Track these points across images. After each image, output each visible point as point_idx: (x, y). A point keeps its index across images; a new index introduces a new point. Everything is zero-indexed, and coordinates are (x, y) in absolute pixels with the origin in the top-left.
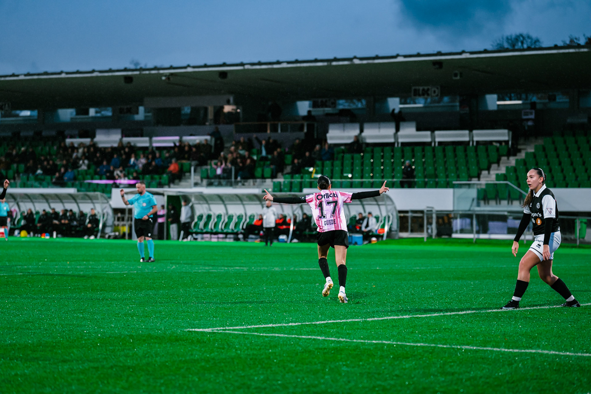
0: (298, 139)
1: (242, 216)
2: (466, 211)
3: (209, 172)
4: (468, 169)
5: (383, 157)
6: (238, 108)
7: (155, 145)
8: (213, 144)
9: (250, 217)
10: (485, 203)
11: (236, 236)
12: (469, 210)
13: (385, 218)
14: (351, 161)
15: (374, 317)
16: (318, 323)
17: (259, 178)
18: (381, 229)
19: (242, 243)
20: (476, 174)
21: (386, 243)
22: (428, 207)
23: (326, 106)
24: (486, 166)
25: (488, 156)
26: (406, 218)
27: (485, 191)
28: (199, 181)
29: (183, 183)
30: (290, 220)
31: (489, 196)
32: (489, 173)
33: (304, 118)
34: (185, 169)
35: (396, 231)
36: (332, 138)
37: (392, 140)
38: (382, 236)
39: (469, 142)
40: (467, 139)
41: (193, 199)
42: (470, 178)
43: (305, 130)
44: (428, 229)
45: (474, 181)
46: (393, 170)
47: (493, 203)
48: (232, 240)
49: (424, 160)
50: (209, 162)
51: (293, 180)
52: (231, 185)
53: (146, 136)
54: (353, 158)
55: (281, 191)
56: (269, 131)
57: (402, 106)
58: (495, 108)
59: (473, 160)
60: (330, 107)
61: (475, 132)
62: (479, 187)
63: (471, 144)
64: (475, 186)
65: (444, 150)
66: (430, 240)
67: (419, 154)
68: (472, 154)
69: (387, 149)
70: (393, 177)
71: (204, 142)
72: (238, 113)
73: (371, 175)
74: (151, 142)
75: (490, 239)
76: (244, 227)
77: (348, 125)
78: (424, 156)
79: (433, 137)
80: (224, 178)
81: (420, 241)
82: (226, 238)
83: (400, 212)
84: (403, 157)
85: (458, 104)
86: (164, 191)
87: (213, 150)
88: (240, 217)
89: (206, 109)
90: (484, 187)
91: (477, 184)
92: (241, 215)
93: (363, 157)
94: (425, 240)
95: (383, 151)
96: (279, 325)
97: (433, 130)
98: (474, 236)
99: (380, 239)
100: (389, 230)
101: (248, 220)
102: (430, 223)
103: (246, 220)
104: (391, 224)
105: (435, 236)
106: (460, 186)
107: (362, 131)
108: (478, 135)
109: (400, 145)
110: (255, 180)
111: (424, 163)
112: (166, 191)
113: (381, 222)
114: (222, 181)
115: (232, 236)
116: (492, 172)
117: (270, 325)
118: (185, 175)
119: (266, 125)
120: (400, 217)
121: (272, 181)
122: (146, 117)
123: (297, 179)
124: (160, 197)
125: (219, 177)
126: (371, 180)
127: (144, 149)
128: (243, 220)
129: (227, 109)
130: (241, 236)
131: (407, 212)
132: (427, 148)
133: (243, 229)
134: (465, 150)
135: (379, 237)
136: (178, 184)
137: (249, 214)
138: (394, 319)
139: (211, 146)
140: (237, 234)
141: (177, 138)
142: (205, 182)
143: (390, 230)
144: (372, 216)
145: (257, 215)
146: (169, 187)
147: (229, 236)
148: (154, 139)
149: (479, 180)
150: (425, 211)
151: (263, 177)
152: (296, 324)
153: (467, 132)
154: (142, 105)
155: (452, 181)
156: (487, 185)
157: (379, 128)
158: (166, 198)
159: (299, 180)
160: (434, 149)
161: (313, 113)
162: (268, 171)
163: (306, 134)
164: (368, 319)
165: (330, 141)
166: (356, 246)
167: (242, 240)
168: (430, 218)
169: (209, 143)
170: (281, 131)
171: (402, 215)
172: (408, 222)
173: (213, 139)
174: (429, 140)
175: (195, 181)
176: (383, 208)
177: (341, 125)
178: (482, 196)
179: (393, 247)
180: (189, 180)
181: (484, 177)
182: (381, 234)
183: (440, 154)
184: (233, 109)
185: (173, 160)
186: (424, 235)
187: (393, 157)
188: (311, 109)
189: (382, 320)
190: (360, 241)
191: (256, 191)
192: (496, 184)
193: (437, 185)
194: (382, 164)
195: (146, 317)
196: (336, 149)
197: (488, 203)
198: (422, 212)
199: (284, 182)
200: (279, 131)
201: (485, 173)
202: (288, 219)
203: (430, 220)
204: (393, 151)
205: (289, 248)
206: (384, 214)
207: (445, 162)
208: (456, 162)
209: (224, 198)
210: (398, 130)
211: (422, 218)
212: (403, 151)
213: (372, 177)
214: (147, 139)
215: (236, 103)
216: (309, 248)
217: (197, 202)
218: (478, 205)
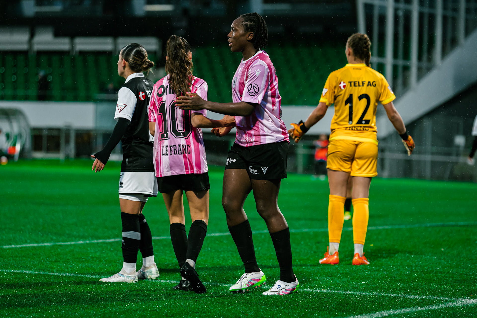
13: (16, 136)
18: (12, 148)
21: (18, 164)
26: (41, 137)
35: (29, 150)
37: (26, 47)
38: (14, 157)
39: (114, 51)
46: (27, 81)
57: (37, 9)
58: (143, 14)
66: (67, 161)
79: (72, 44)
83: (34, 129)
84: (37, 67)
94: (62, 161)
95: (15, 60)
102: (68, 142)
104: (24, 143)
105: (74, 157)
113: (12, 139)
120: (34, 136)
126: (2, 92)
131: (41, 129)
132: (65, 58)
143: (23, 149)
144: (1, 132)
150: (62, 129)
153: (110, 40)
155: (93, 96)
157: (12, 33)
168: (67, 137)
171: (36, 133)
172: (42, 141)
174: (67, 48)
176: (15, 125)
179: (26, 168)
182: (12, 154)
186: (61, 156)
187: (27, 66)
193: (76, 99)
198: (59, 130)
203: (68, 139)
204: (26, 60)
206: (16, 131)
207: (86, 73)
210: (32, 35)
211: (59, 137)
212: (38, 60)
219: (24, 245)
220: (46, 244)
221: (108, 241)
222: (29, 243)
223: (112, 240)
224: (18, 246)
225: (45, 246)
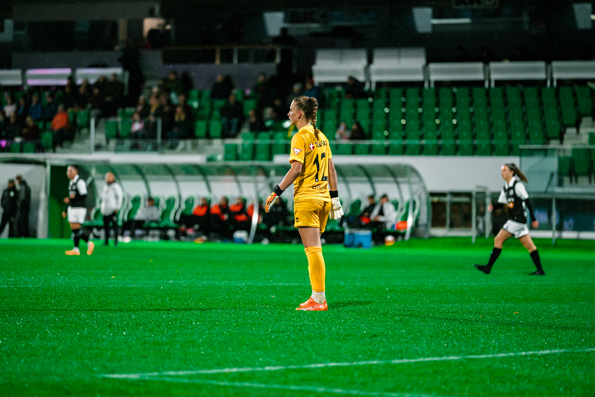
0: (263, 74)
1: (174, 200)
2: (540, 193)
3: (120, 126)
4: (544, 125)
5: (404, 105)
6: (167, 23)
7: (31, 82)
8: (126, 81)
9: (187, 202)
10: (571, 181)
11: (163, 233)
12: (546, 192)
13: (408, 205)
14: (352, 110)
15: (402, 358)
16: (313, 366)
17: (201, 138)
18: (401, 222)
19: (173, 244)
20: (557, 134)
21: (409, 245)
22: (478, 187)
23: (313, 21)
24: (573, 121)
25: (576, 104)
26: (443, 204)
27: (572, 161)
28: (104, 142)
29: (76, 145)
30: (252, 207)
31: (577, 169)
32: (578, 132)
33: (276, 40)
34: (79, 121)
35: (426, 226)
36: (321, 73)
37: (419, 77)
38: (403, 235)
39: (545, 81)
40: (542, 76)
41: (93, 172)
42: (547, 139)
43: (278, 60)
44: (477, 223)
45: (554, 144)
46: (421, 126)
47: (583, 180)
48: (157, 240)
49: (471, 110)
50: (120, 111)
51: (258, 142)
52: (155, 149)
53: (15, 68)
54: (355, 106)
55: (237, 158)
56: (218, 62)
57: (435, 21)
58: (588, 26)
59: (551, 112)
60: (317, 22)
61: (555, 64)
62: (562, 154)
63: (549, 83)
64: (556, 154)
65: (505, 95)
66: (482, 241)
67: (463, 100)
68: (549, 100)
69: (412, 91)
70: (421, 137)
71: (111, 78)
72: (168, 31)
73: (386, 133)
74: (24, 77)
75: (578, 240)
76: (178, 217)
77: (347, 52)
78: (471, 104)
79: (487, 72)
80: (144, 137)
81: (465, 242)
82: (147, 235)
83: (433, 194)
84: (438, 104)
85: (526, 18)
86: (45, 159)
87: (126, 92)
88: (170, 202)
89: (114, 25)
90: (569, 154)
91: (559, 150)
92: (172, 199)
93: (371, 105)
94: (474, 240)
95: (404, 95)
96: (250, 369)
97: (486, 62)
98: (554, 235)
99: (400, 238)
100: (414, 224)
101: (183, 206)
102: (481, 214)
103: (180, 206)
104: (419, 214)
105: (490, 235)
106: (531, 153)
107: (370, 61)
108: (561, 70)
109: (432, 85)
110: (195, 142)
111: (472, 114)
112: (50, 159)
113: (402, 210)
114: (140, 142)
115: (157, 232)
116: (582, 130)
117: (235, 370)
118: (80, 133)
119: (213, 52)
120: (433, 204)
121: (223, 144)
122: (15, 36)
123: (264, 140)
124: (40, 168)
125: (135, 136)
126: (386, 143)
127: (13, 89)
128: (176, 206)
129: (150, 24)
130: (171, 233)
131: (443, 195)
132: (477, 91)
133: (175, 221)
134: (540, 94)
135: (397, 234)
136: (69, 147)
137: (185, 196)
138: (435, 362)
139: (123, 85)
140: (166, 228)
141: (67, 71)
142: (113, 143)
143: (416, 223)
144: (388, 200)
145: (199, 198)
146: (54, 151)
147: (151, 232)
148: (30, 72)
149: (562, 142)
150: (474, 194)
151: (208, 136)
152: (277, 368)
153: (542, 64)
154: (9, 17)
155: (517, 146)
156: (575, 151)
157: (399, 56)
158: (48, 168)
159: (267, 141)
160: (488, 92)
161: (291, 33)
162: (216, 127)
163: (280, 67)
164: (393, 362)
165: (318, 79)
166: (361, 251)
167: (174, 239)
168: (481, 205)
169: (120, 79)
170: (240, 60)
171: (436, 199)
172: (445, 211)
173: (127, 74)
174: (480, 76)
175: (97, 142)
176: (405, 188)
177: (336, 52)
178: (566, 169)
179: (420, 251)
180: (87, 141)
181: (569, 138)
182: (402, 231)
183: (497, 100)
184: (159, 25)
185: (60, 108)
186: (472, 233)
187: (421, 105)
188: (286, 25)
189: (416, 363)
190: (368, 242)
191: (197, 159)
192: (589, 150)
193: (492, 152)
194: (404, 116)
195: (32, 355)
196: (327, 92)
197: (576, 181)
198: (468, 194)
199: (243, 145)
200: (235, 61)
201: (571, 131)
202: (248, 204)
203: (481, 209)
204: (421, 95)
205: (249, 252)
206: (407, 197)
207: (507, 114)
208: (525, 114)
209: (144, 171)
211: (469, 205)
212: (437, 95)
213: (387, 138)
214: (18, 72)
215: (165, 14)
216: (285, 252)
217: (100, 176)
218: (560, 184)
219: (421, 359)
220: (452, 358)
221: (541, 352)
222: (428, 356)
223: (547, 352)
224: (412, 361)
225: (450, 361)
